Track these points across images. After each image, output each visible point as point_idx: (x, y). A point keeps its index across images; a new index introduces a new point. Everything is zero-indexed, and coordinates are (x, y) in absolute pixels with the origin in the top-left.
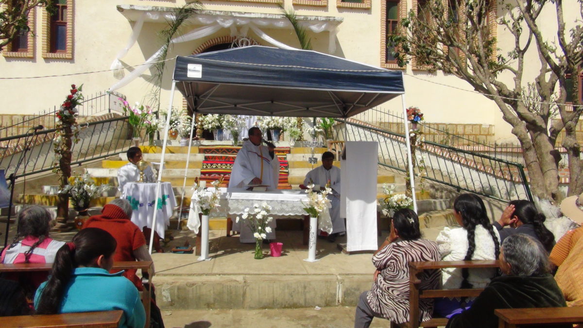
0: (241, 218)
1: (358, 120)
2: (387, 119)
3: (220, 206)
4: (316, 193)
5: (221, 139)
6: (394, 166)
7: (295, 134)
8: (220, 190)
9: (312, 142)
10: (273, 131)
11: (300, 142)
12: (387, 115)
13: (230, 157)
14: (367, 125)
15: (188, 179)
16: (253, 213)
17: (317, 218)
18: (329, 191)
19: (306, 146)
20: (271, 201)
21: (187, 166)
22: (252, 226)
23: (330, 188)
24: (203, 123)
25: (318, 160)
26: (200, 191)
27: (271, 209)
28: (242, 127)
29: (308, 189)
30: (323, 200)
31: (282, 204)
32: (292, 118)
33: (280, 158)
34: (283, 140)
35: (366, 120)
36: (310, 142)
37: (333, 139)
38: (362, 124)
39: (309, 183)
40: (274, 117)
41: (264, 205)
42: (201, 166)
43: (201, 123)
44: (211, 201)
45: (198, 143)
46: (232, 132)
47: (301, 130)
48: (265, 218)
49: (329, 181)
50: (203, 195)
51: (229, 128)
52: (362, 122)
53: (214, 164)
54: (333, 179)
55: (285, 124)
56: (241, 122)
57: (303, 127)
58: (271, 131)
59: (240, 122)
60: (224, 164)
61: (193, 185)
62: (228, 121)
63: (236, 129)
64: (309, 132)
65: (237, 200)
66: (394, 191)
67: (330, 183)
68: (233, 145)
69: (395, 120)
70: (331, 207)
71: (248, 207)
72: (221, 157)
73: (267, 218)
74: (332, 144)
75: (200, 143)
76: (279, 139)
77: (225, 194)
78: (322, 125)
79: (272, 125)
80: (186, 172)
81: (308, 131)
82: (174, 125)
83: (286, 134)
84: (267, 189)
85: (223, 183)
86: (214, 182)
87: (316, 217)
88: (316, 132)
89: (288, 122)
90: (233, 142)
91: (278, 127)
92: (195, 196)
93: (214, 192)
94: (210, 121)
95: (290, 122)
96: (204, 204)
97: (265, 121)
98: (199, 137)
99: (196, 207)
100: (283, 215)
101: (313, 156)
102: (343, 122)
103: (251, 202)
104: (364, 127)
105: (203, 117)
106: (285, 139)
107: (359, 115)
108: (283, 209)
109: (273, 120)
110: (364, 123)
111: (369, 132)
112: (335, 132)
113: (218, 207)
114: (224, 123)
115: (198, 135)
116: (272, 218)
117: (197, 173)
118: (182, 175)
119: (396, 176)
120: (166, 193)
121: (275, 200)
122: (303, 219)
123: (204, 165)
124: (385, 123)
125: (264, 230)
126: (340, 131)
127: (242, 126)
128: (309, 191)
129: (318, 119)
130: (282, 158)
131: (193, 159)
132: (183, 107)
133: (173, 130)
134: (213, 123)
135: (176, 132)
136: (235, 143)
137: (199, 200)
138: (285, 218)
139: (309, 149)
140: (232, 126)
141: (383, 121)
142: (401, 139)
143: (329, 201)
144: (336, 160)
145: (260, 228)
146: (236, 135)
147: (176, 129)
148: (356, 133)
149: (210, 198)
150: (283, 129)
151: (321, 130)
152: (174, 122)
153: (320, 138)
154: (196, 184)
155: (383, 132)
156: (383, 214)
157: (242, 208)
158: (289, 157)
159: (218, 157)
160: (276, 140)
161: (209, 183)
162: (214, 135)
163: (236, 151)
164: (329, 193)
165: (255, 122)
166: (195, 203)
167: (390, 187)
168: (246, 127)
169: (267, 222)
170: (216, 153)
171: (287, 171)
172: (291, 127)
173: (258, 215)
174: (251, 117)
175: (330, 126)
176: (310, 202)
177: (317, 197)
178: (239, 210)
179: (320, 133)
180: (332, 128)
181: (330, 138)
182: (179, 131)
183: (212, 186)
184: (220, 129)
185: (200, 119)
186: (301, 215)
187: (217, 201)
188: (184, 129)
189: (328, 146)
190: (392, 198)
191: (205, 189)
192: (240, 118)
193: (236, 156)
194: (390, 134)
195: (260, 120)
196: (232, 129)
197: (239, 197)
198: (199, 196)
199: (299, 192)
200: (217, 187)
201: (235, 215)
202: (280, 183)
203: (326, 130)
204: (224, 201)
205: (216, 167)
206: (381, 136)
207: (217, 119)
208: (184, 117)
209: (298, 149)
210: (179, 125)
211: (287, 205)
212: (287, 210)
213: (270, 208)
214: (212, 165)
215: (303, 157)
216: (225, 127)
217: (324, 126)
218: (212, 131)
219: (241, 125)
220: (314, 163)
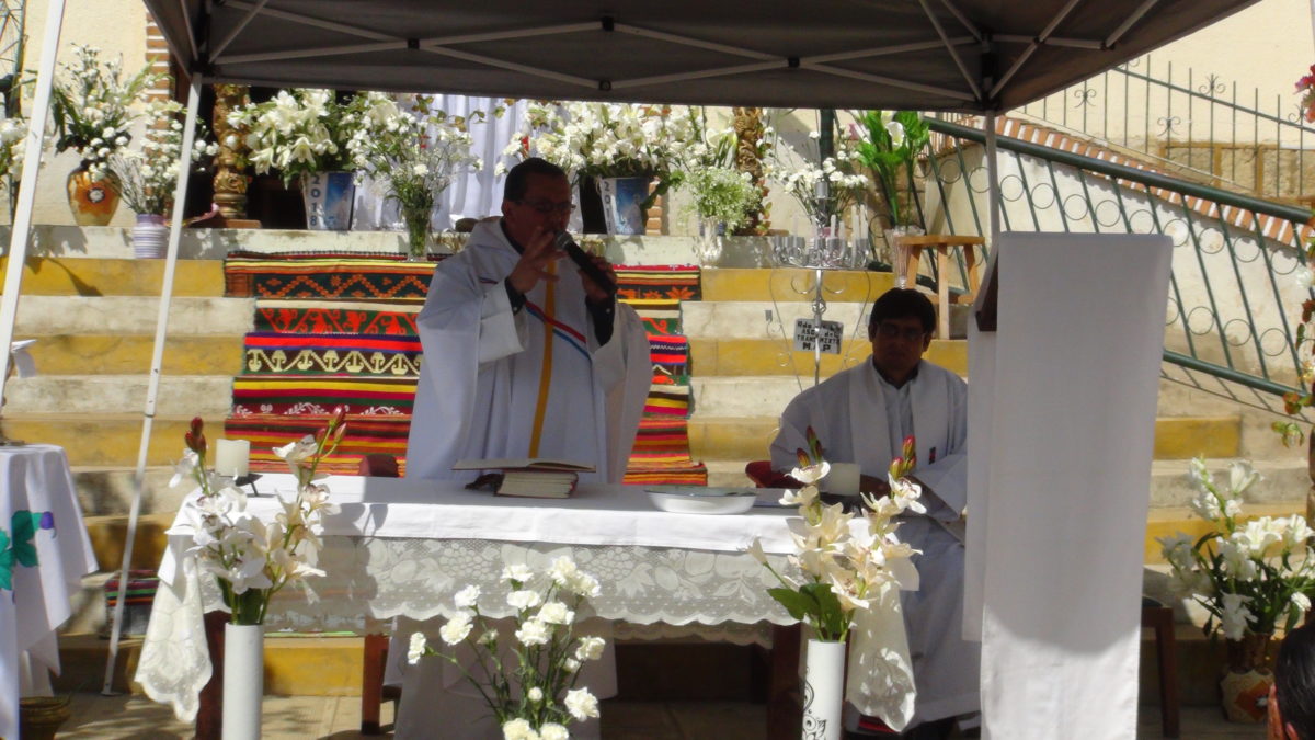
0: (434, 641)
1: (1050, 130)
2: (1203, 124)
3: (322, 573)
4: (839, 506)
5: (342, 225)
6: (1238, 370)
7: (723, 200)
8: (324, 489)
9: (812, 242)
10: (612, 182)
11: (750, 240)
12: (1201, 106)
13: (388, 317)
14: (1100, 156)
15: (161, 426)
16: (499, 616)
17: (842, 642)
18: (907, 496)
19: (785, 263)
20: (597, 548)
21: (156, 363)
22: (494, 683)
23: (916, 481)
24: (250, 140)
25: (847, 332)
26: (215, 494)
27: (595, 592)
28: (449, 163)
29: (796, 485)
30: (877, 544)
31: (656, 564)
32: (711, 111)
33: (649, 323)
34: (665, 231)
35: (1095, 129)
36: (802, 242)
37: (923, 226)
38: (1075, 149)
39: (800, 452)
40: (615, 110)
41: (561, 568)
42: (237, 361)
43: (239, 142)
44: (274, 543)
45: (224, 241)
46: (396, 184)
47: (755, 180)
48: (561, 641)
49: (905, 448)
50: (234, 517)
51: (385, 169)
52: (1071, 139)
53: (306, 353)
54: (929, 433)
55: (674, 146)
56: (443, 133)
57: (768, 164)
58: (601, 183)
59: (440, 133)
60: (355, 353)
61: (178, 461)
62: (378, 131)
63: (421, 169)
64: (796, 191)
65: (416, 543)
66: (1247, 496)
67: (913, 456)
68: (401, 257)
69: (1245, 131)
70: (914, 584)
71: (474, 582)
72: (343, 314)
73: (575, 643)
74: (916, 250)
75: (234, 242)
76: (640, 225)
77: (351, 511)
78: (865, 153)
79: (606, 152)
80: (151, 394)
81: (790, 186)
82: (96, 149)
83: (681, 199)
84: (574, 484)
85: (341, 452)
86: (292, 446)
87: (836, 637)
88: (833, 189)
89: (688, 134)
90: (406, 237)
91: (636, 163)
92: (186, 521)
93: (290, 498)
94: (287, 130)
95: (697, 138)
96: (235, 562)
97: (571, 131)
98: (226, 211)
99: (191, 578)
100: (661, 624)
101: (818, 312)
102: (977, 140)
103: (489, 553)
104: (1079, 166)
105: (251, 106)
106: (672, 227)
107: (1055, 99)
108: (659, 590)
109: (612, 126)
110: (1084, 143)
111: (1109, 194)
112: (930, 190)
113: (312, 579)
114: (358, 142)
115: (222, 204)
116: (599, 641)
117: (216, 396)
118: (136, 407)
119: (1250, 420)
120: (37, 504)
121: (621, 541)
122: (767, 643)
123: (250, 357)
124: (1190, 145)
125: (560, 703)
126: (959, 187)
127: (452, 154)
128: (800, 497)
129: (845, 119)
130: (657, 321)
131: (192, 321)
132: (149, 57)
133: (95, 172)
134: (303, 140)
135: (111, 187)
136: (415, 244)
137: (210, 540)
138: (672, 635)
139: (796, 275)
140: (401, 155)
141: (1180, 134)
142: (1276, 227)
143: (907, 550)
144: (938, 337)
145: (535, 694)
146: (417, 204)
147: (109, 172)
148: (1043, 196)
149: (270, 530)
150: (664, 175)
151: (863, 178)
152: (99, 134)
153: (859, 220)
154: (194, 458)
155: (1182, 191)
156: (1188, 622)
157: (440, 584)
158: (694, 319)
159: (328, 318)
160: (629, 230)
161: (267, 447)
162: (308, 201)
163: (418, 283)
164: (907, 510)
165: (518, 135)
166: (187, 561)
167: (1223, 475)
168: (472, 161)
169: (572, 664)
170: (315, 295)
171: (682, 390)
172: (706, 161)
173: (525, 625)
174: (497, 112)
175: (906, 156)
176: (806, 556)
177: (846, 528)
178: (424, 597)
179: (857, 193)
180: (918, 171)
181: (907, 222)
182: (124, 178)
183: (280, 466)
184: (336, 168)
185: (235, 117)
186: (752, 621)
187: (305, 548)
188: (147, 171)
189: (898, 260)
190: (1236, 535)
191: (241, 482)
192: (442, 115)
193: (417, 309)
194: (1221, 201)
195: (544, 124)
196: (397, 170)
197: (427, 526)
198: (210, 519)
199: (746, 502)
200: (307, 473)
201: (408, 626)
202: (639, 450)
203: (884, 178)
204: (344, 544)
205: (316, 368)
206: (1171, 215)
207: (321, 119)
208: (150, 107)
209: (741, 274)
210: (123, 150)
211: (683, 574)
212: (684, 596)
213: (591, 587)
214: (291, 355)
215: (769, 315)
216: (361, 159)
217: (879, 161)
218: (295, 180)
219: (445, 150)
220: (825, 348)
